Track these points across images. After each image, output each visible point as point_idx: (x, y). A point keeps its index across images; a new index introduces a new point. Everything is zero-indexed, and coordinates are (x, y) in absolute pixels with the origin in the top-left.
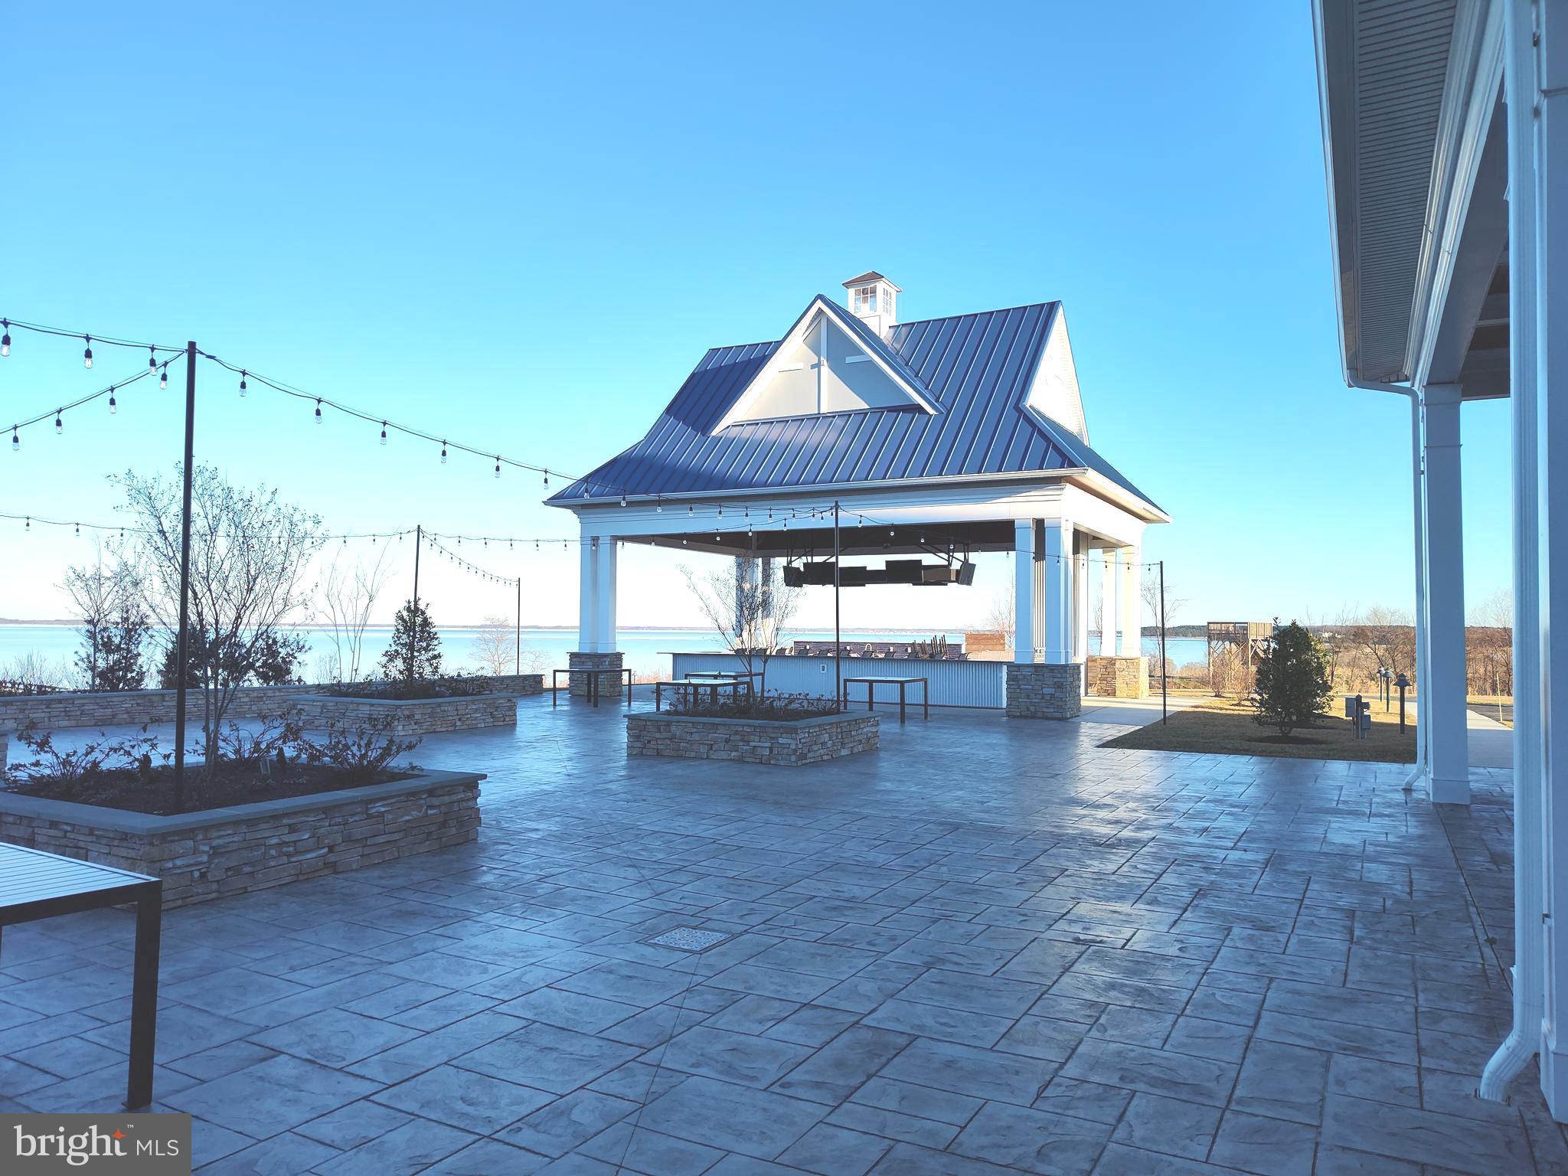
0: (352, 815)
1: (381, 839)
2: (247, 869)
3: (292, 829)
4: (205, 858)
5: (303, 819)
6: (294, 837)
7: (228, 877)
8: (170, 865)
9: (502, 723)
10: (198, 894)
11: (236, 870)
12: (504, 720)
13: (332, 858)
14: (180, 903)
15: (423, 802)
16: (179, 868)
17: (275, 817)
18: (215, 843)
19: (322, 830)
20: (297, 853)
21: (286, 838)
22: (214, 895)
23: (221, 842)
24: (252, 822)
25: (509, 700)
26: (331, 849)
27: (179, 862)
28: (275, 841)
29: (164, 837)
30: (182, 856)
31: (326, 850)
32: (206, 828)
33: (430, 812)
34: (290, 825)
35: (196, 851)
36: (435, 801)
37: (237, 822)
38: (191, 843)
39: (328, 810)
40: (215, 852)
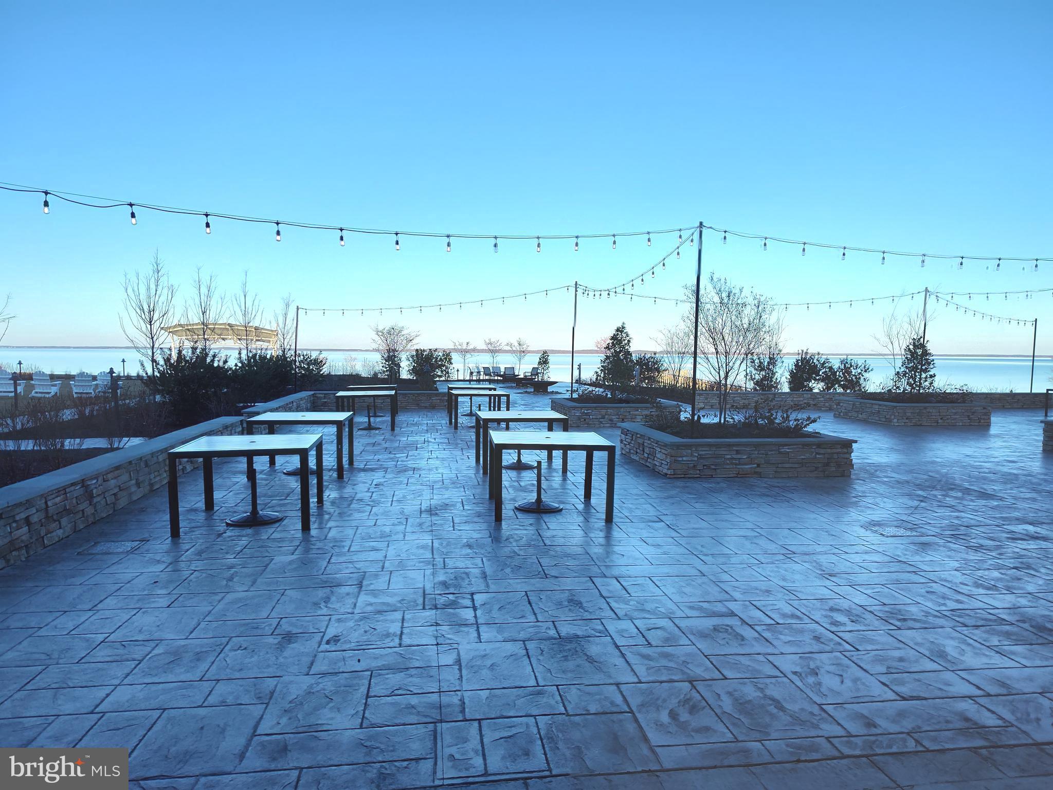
0: (772, 451)
1: (787, 465)
2: (713, 467)
3: (738, 452)
4: (696, 459)
5: (744, 449)
6: (739, 456)
7: (704, 469)
8: (681, 459)
9: (976, 424)
10: (691, 474)
11: (708, 467)
12: (980, 422)
13: (758, 470)
14: (683, 476)
15: (813, 450)
16: (684, 461)
17: (729, 445)
18: (701, 453)
19: (754, 456)
20: (740, 464)
21: (735, 456)
22: (698, 476)
23: (703, 453)
24: (718, 446)
25: (984, 408)
26: (758, 465)
27: (684, 459)
28: (729, 457)
29: (678, 446)
30: (686, 456)
31: (755, 465)
32: (698, 445)
33: (818, 456)
34: (737, 450)
35: (692, 455)
36: (822, 451)
37: (710, 445)
38: (690, 451)
39: (757, 446)
40: (701, 457)
